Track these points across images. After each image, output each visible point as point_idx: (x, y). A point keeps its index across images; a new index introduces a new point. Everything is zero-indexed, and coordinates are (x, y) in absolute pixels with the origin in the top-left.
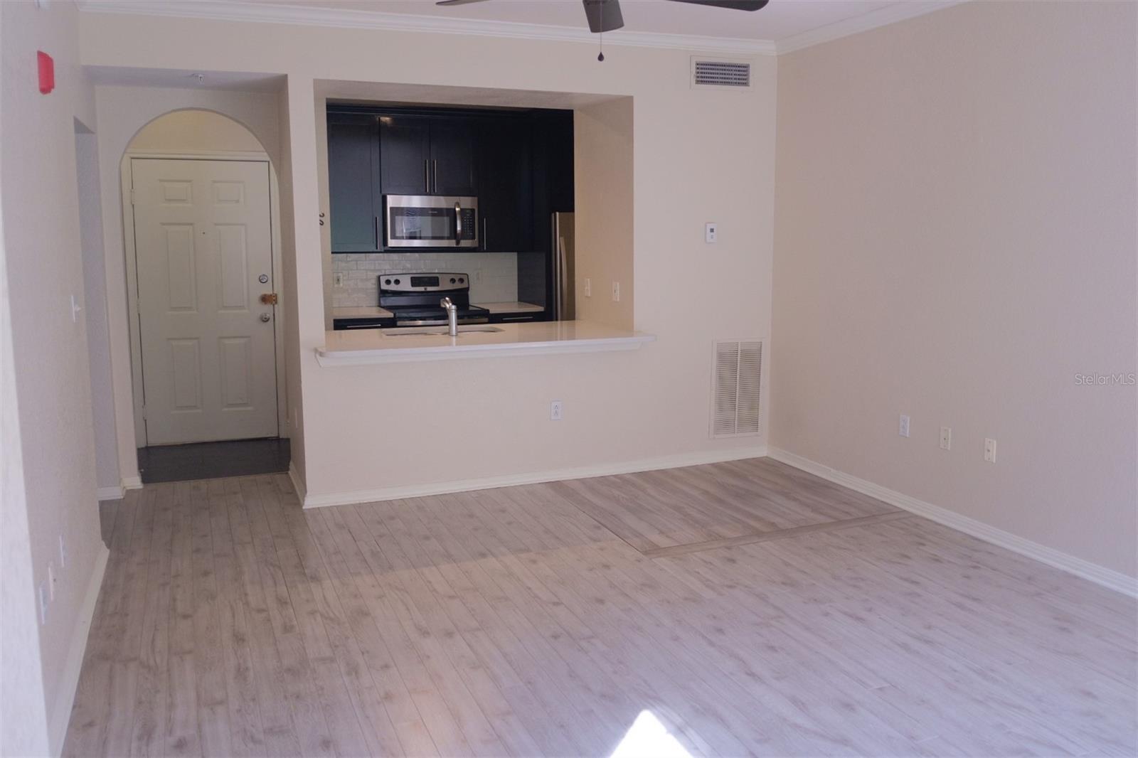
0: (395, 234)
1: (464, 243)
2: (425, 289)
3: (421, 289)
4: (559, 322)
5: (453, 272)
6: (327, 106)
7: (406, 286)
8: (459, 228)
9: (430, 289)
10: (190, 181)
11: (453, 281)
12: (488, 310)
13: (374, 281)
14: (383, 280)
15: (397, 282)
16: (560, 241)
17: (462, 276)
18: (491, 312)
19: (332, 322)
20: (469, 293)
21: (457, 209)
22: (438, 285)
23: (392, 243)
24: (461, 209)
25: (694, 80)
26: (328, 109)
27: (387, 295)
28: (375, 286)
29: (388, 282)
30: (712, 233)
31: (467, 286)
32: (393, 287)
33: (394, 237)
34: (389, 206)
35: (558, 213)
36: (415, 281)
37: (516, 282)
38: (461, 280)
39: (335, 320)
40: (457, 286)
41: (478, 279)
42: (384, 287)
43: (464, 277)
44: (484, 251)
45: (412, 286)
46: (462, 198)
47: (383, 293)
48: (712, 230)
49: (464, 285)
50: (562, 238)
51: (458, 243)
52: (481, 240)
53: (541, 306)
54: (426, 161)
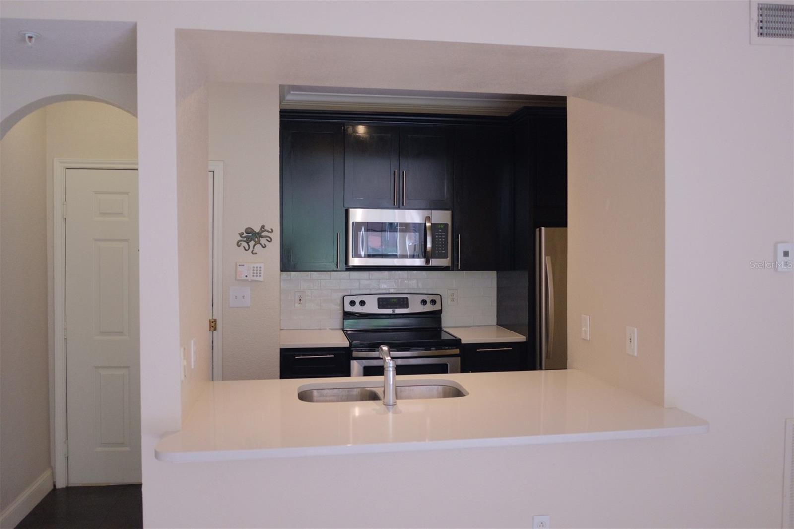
0: (357, 252)
1: (434, 262)
2: (393, 311)
3: (389, 311)
4: (543, 372)
5: (425, 292)
6: (280, 112)
7: (372, 307)
8: (429, 245)
9: (398, 311)
10: (127, 193)
11: (424, 302)
12: (460, 340)
13: (339, 301)
14: (347, 300)
15: (362, 303)
16: (546, 261)
17: (434, 297)
18: (463, 342)
19: (279, 351)
20: (442, 315)
21: (428, 224)
22: (408, 307)
23: (355, 262)
24: (432, 224)
25: (755, 30)
26: (281, 116)
27: (351, 317)
28: (339, 308)
29: (353, 303)
30: (786, 258)
31: (440, 309)
32: (357, 309)
33: (357, 255)
34: (351, 221)
35: (543, 228)
36: (382, 303)
37: (495, 304)
38: (433, 302)
39: (281, 350)
40: (429, 308)
41: (453, 300)
42: (348, 308)
43: (437, 298)
44: (457, 270)
45: (379, 307)
46: (433, 212)
47: (347, 315)
48: (786, 254)
49: (437, 307)
50: (548, 258)
51: (427, 261)
52: (454, 260)
53: (524, 336)
54: (394, 172)
